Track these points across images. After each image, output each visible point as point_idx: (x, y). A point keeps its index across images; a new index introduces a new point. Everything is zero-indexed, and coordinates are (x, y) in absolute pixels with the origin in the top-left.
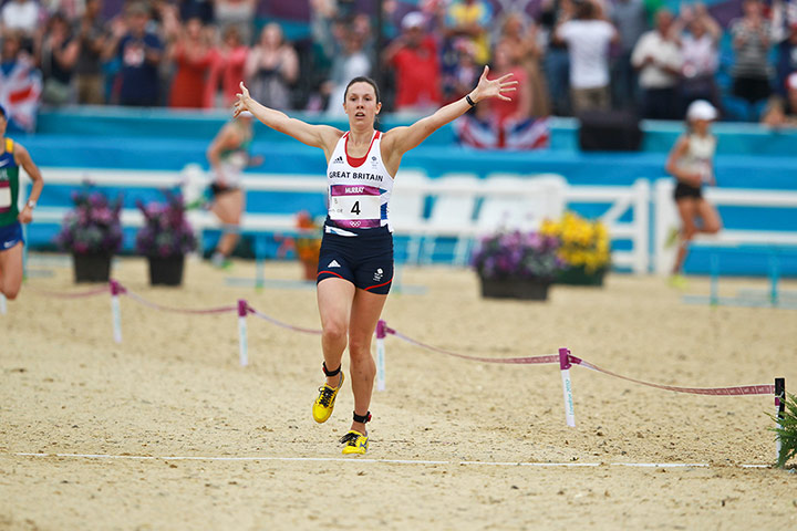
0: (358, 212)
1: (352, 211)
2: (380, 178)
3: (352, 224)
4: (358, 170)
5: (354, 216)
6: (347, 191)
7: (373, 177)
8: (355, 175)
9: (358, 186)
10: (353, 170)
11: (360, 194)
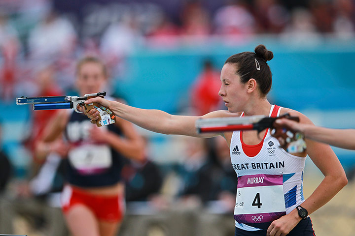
0: (259, 205)
1: (254, 204)
2: (282, 165)
3: (254, 219)
4: (256, 159)
5: (255, 210)
6: (249, 181)
7: (272, 165)
8: (253, 165)
9: (258, 176)
10: (251, 160)
11: (260, 185)
